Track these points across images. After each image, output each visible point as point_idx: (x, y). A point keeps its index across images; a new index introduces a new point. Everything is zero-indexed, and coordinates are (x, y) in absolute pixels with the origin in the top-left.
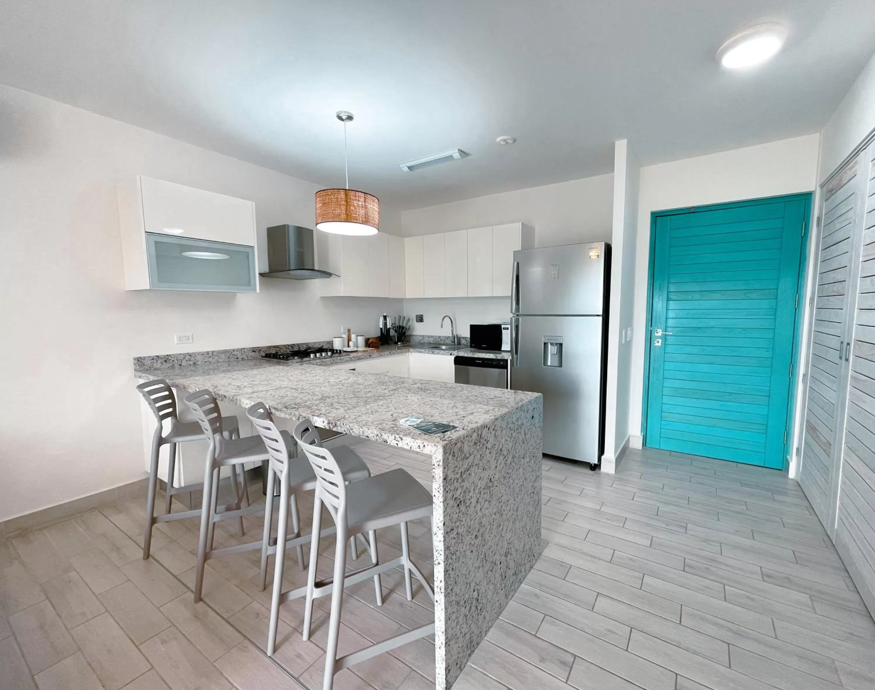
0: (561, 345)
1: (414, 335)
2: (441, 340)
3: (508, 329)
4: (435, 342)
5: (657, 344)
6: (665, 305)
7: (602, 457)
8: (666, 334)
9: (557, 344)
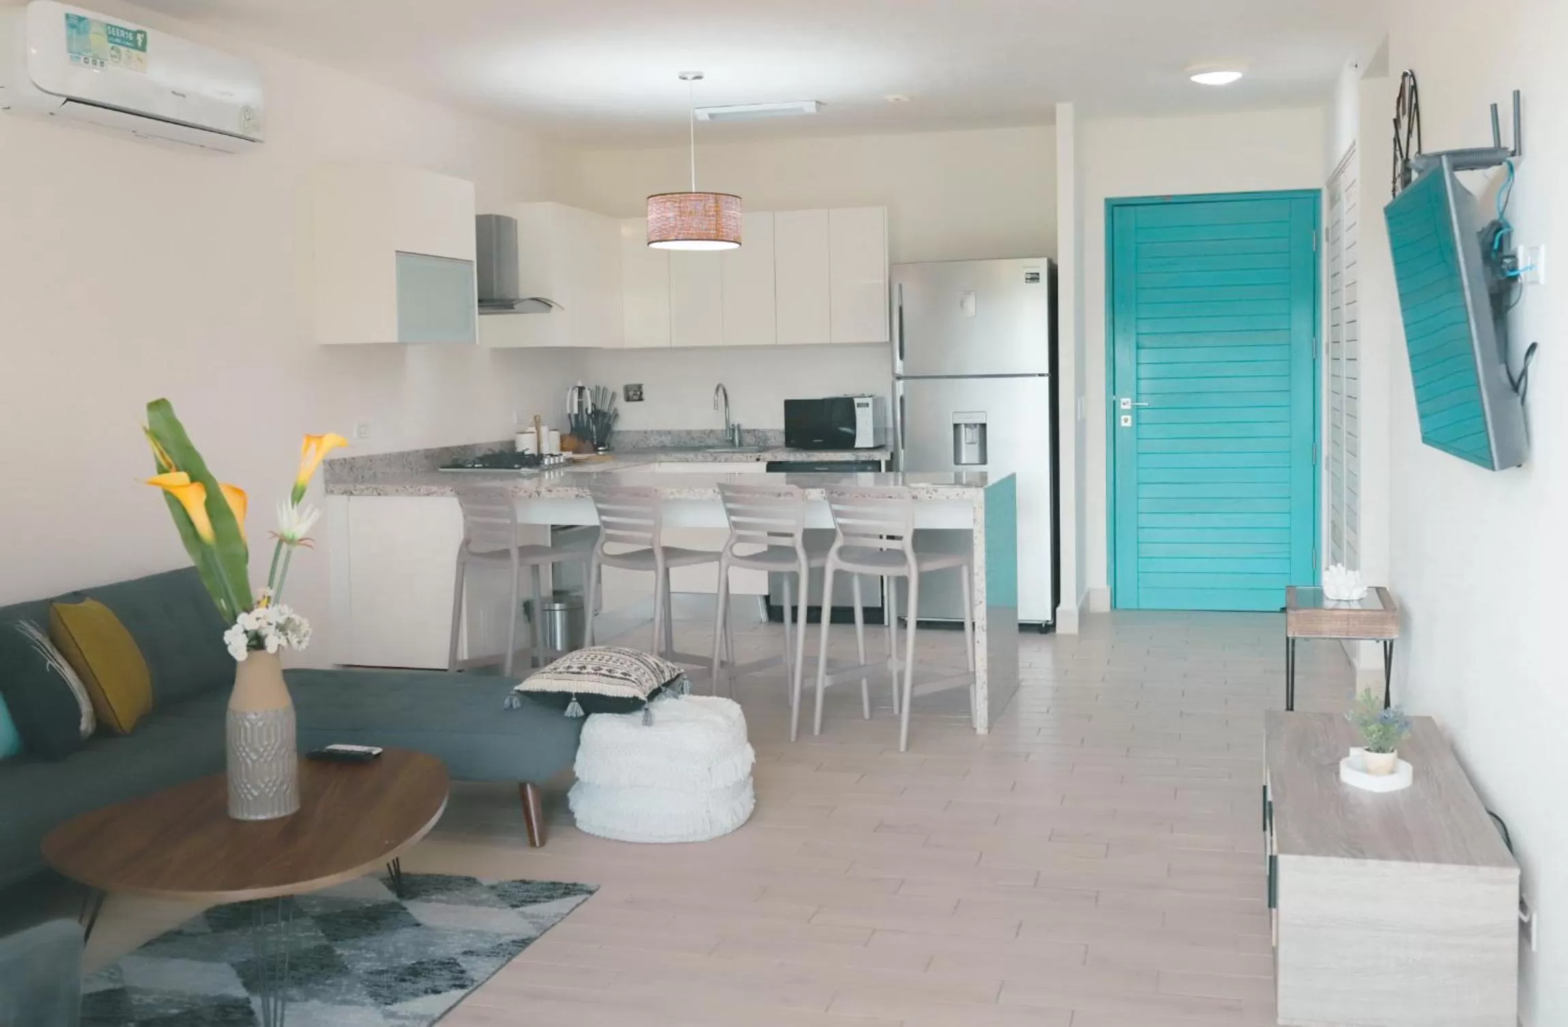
0: (984, 426)
1: (620, 432)
2: (693, 439)
3: (867, 405)
4: (676, 444)
5: (1123, 424)
6: (1134, 357)
7: (1058, 609)
8: (1137, 406)
9: (975, 425)
